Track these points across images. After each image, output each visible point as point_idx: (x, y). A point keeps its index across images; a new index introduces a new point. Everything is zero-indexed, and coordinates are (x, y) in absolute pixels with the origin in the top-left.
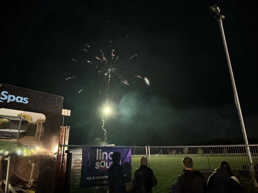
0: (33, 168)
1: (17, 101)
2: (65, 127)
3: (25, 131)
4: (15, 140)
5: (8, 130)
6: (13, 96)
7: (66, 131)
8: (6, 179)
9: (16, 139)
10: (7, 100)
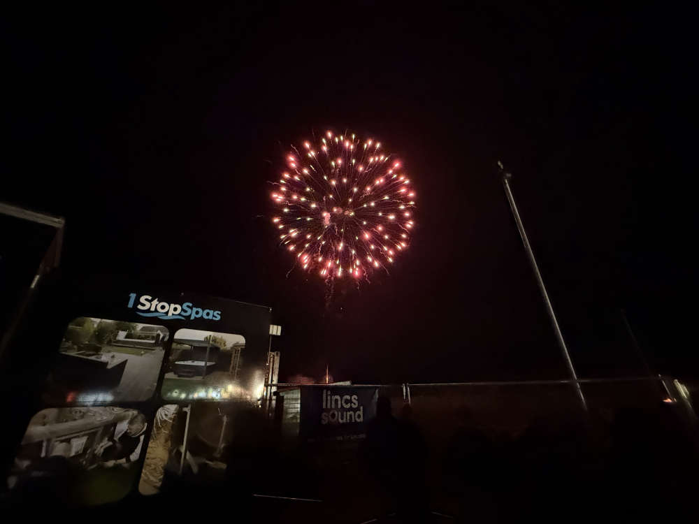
0: (225, 423)
1: (206, 317)
2: (273, 353)
3: (213, 363)
4: (199, 378)
5: (189, 363)
6: (200, 310)
7: (274, 361)
8: (183, 444)
9: (201, 377)
10: (190, 315)
